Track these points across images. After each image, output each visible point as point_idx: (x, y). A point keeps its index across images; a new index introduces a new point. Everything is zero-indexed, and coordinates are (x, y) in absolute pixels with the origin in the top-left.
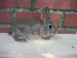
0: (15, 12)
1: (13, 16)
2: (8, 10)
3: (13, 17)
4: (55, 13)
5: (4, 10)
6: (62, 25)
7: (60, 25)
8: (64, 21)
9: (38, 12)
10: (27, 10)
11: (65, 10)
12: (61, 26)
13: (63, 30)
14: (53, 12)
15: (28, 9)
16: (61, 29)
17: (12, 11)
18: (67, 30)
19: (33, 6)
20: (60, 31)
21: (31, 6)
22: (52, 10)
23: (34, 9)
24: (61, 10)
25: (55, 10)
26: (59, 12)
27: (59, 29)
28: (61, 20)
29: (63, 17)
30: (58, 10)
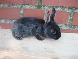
1: (20, 12)
2: (16, 6)
3: (20, 14)
4: (63, 11)
6: (70, 24)
7: (68, 24)
9: (46, 9)
10: (34, 7)
11: (74, 8)
13: (71, 29)
14: (61, 10)
15: (36, 6)
16: (69, 28)
17: (20, 7)
18: (76, 29)
20: (68, 30)
21: (39, 3)
22: (60, 7)
23: (42, 6)
24: (69, 8)
25: (63, 8)
26: (68, 10)
27: (67, 27)
28: (69, 18)
29: (72, 15)
30: (67, 8)
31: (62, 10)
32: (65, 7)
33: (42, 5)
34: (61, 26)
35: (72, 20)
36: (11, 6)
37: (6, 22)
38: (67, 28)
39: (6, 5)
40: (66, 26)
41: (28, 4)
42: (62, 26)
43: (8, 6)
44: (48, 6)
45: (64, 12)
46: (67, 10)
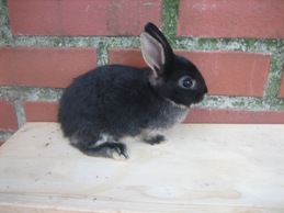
0: (104, 51)
2: (81, 44)
4: (250, 51)
5: (68, 45)
6: (274, 93)
7: (265, 94)
8: (280, 80)
9: (189, 49)
12: (268, 97)
13: (276, 109)
14: (240, 49)
16: (268, 106)
17: (96, 46)
19: (170, 29)
20: (266, 113)
21: (163, 29)
22: (239, 40)
23: (174, 39)
24: (269, 42)
25: (248, 41)
26: (264, 47)
27: (262, 106)
28: (270, 75)
29: (279, 64)
30: (261, 42)
31: (244, 49)
32: (256, 40)
33: (178, 35)
34: (243, 103)
35: (279, 81)
36: (64, 44)
37: (44, 100)
38: (264, 109)
39: (45, 42)
40: (258, 103)
41: (127, 36)
42: (246, 103)
43: (53, 43)
44: (197, 39)
45: (253, 55)
46: (263, 49)
